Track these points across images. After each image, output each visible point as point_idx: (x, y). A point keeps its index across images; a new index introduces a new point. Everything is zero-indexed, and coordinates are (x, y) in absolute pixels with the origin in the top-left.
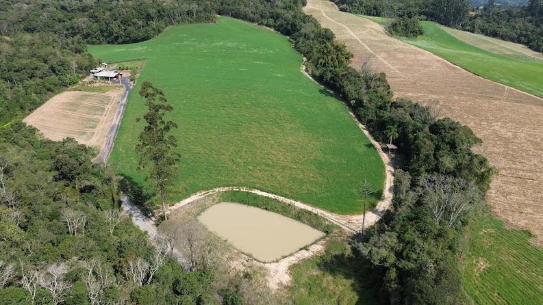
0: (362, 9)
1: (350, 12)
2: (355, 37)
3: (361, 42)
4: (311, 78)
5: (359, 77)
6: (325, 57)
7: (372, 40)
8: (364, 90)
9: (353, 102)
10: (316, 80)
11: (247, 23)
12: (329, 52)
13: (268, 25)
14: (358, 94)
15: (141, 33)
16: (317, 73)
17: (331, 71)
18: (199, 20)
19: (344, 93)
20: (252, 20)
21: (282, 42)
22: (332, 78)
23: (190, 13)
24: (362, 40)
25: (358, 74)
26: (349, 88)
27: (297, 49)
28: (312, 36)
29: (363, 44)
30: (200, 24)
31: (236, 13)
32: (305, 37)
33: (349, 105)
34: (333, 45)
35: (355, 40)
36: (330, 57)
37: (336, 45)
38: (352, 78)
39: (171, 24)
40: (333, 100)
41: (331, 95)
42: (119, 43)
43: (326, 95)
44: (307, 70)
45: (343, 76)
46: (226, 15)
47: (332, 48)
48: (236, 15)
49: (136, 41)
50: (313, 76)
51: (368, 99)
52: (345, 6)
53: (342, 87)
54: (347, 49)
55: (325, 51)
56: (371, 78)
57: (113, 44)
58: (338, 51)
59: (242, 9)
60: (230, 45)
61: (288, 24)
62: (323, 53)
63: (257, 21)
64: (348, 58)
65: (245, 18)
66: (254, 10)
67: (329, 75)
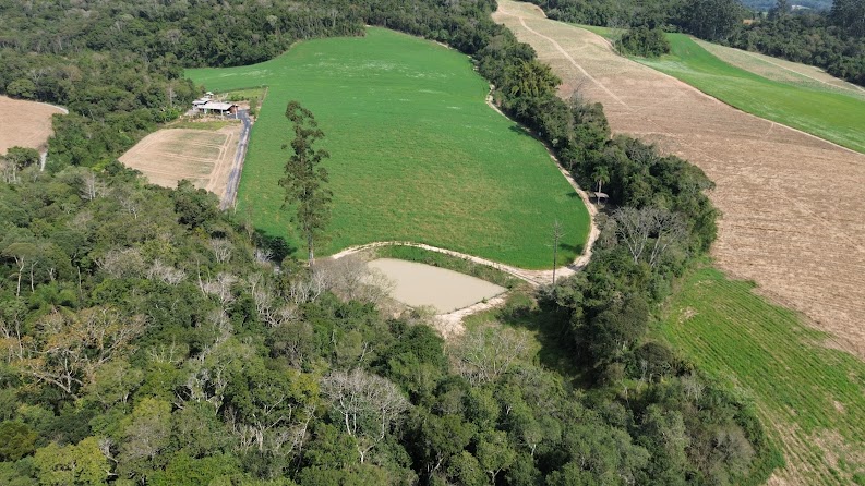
0: (580, 15)
1: (563, 20)
2: (566, 55)
3: (574, 62)
4: (499, 112)
5: (566, 108)
6: (521, 82)
7: (590, 61)
8: (570, 126)
9: (555, 141)
10: (507, 115)
11: (409, 36)
12: (526, 76)
13: (443, 41)
14: (563, 131)
15: (257, 51)
16: (509, 105)
17: (527, 101)
18: (340, 31)
19: (543, 130)
20: (416, 32)
21: (461, 63)
22: (528, 110)
23: (326, 22)
24: (576, 60)
25: (564, 105)
26: (550, 123)
27: (482, 73)
28: (504, 54)
29: (577, 66)
30: (341, 38)
31: (393, 22)
32: (493, 56)
33: (550, 146)
34: (532, 66)
35: (566, 60)
36: (527, 83)
37: (536, 66)
38: (555, 109)
39: (300, 37)
40: (529, 139)
41: (527, 134)
42: (225, 66)
43: (520, 134)
44: (494, 102)
45: (543, 106)
46: (378, 25)
47: (530, 71)
48: (394, 25)
49: (250, 62)
50: (503, 109)
51: (576, 137)
52: (555, 10)
53: (541, 121)
55: (521, 75)
56: (583, 111)
57: (217, 66)
58: (539, 74)
59: (403, 15)
60: (385, 67)
61: (469, 37)
62: (518, 78)
63: (424, 34)
64: (552, 85)
65: (406, 29)
66: (419, 17)
67: (525, 107)
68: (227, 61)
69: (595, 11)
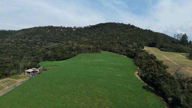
0: (171, 50)
2: (169, 59)
3: (172, 62)
4: (139, 78)
5: (174, 79)
6: (150, 67)
7: (179, 61)
8: (179, 90)
9: (170, 99)
10: (142, 80)
11: (114, 54)
12: (152, 64)
13: (125, 55)
14: (174, 92)
15: (67, 57)
16: (143, 76)
17: (152, 74)
18: (93, 52)
19: (161, 90)
20: (117, 53)
21: (129, 61)
22: (152, 78)
23: (89, 49)
24: (173, 61)
25: (172, 77)
26: (165, 86)
27: (136, 64)
28: (144, 58)
29: (174, 63)
30: (93, 54)
31: (110, 50)
32: (140, 58)
33: (167, 101)
34: (155, 61)
35: (169, 61)
36: (153, 67)
37: (156, 61)
38: (168, 79)
39: (81, 53)
40: (152, 95)
41: (152, 91)
43: (148, 91)
44: (138, 74)
45: (160, 77)
46: (106, 51)
47: (154, 62)
48: (110, 51)
49: (65, 59)
50: (141, 77)
51: (185, 98)
52: (163, 49)
53: (159, 85)
54: (164, 63)
55: (150, 64)
56: (184, 81)
57: (57, 61)
58: (158, 64)
59: (113, 48)
60: (101, 61)
61: (133, 53)
62: (149, 65)
63: (119, 53)
64: (165, 68)
65: (113, 52)
66: (118, 48)
67: (151, 76)
68: (60, 59)
69: (177, 49)
